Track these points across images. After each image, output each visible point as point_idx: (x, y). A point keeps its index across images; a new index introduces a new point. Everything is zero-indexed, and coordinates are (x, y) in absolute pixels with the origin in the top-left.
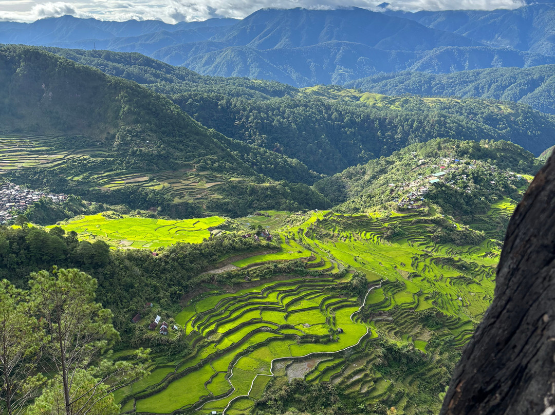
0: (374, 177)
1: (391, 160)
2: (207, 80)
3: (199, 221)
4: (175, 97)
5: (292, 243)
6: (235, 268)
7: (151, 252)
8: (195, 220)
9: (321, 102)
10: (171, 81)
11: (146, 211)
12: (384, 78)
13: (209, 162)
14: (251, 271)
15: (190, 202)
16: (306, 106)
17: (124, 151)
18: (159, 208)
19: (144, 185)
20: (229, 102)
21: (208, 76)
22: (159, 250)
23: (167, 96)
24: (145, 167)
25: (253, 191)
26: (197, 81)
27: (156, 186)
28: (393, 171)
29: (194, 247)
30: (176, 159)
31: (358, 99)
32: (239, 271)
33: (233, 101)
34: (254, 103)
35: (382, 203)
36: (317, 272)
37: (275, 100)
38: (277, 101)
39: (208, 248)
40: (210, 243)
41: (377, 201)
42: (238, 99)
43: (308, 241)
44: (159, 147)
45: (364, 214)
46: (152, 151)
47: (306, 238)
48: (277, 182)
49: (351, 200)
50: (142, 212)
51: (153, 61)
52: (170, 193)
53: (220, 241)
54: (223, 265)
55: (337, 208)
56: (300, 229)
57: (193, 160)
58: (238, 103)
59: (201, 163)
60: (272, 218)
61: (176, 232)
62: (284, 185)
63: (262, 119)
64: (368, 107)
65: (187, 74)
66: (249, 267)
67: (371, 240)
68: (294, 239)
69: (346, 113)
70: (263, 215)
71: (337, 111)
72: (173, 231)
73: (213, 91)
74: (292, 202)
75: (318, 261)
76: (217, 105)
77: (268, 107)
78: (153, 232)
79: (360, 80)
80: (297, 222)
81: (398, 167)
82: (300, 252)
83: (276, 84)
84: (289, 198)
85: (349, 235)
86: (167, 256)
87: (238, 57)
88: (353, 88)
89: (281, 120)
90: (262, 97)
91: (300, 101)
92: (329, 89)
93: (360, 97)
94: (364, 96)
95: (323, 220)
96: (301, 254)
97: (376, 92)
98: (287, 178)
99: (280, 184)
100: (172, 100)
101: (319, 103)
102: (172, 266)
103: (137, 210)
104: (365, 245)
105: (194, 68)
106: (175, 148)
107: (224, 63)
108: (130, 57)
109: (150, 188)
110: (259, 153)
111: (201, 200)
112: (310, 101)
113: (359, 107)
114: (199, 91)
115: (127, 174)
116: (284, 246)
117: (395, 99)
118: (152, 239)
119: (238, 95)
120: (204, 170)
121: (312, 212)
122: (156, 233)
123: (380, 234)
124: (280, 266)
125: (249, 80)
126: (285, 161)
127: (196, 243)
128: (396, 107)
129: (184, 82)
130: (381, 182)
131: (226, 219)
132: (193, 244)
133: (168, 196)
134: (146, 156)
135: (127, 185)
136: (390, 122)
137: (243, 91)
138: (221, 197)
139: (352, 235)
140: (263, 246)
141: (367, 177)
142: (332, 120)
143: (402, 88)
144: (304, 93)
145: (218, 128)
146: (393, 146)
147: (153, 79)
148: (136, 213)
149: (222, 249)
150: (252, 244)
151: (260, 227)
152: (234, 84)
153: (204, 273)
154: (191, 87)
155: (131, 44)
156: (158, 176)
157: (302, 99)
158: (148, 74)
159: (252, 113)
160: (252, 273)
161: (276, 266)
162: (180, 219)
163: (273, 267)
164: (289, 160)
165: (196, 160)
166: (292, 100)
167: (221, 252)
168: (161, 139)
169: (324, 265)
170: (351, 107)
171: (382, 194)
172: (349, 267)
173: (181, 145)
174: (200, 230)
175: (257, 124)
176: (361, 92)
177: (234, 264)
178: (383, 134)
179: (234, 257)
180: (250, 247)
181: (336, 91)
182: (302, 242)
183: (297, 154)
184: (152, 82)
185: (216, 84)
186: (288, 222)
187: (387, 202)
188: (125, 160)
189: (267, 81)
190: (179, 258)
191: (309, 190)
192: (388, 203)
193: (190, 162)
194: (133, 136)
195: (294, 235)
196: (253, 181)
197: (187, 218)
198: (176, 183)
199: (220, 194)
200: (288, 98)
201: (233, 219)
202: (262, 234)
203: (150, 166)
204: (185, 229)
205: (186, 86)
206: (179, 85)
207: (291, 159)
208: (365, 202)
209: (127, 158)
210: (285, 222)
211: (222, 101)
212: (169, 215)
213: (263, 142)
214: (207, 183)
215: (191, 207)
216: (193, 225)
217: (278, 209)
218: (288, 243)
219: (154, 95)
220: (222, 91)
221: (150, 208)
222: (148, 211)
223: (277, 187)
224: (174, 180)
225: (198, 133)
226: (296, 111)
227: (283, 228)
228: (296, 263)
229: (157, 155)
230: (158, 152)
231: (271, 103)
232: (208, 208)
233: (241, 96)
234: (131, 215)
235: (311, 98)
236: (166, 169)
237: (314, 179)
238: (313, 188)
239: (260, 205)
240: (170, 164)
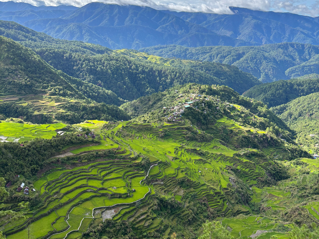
0: (155, 103)
1: (164, 94)
2: (57, 42)
3: (50, 126)
4: (38, 50)
5: (108, 140)
6: (72, 154)
7: (20, 144)
8: (47, 125)
9: (126, 58)
10: (35, 41)
11: (16, 119)
12: (161, 48)
13: (57, 90)
14: (82, 156)
15: (45, 114)
16: (117, 60)
17: (3, 81)
18: (25, 117)
19: (16, 103)
20: (70, 55)
21: (58, 39)
22: (25, 143)
23: (32, 49)
24: (17, 92)
25: (84, 108)
26: (51, 41)
27: (24, 104)
28: (166, 100)
29: (47, 141)
30: (37, 87)
31: (146, 58)
32: (74, 156)
33: (73, 55)
34: (86, 56)
35: (159, 118)
36: (121, 156)
37: (98, 56)
38: (100, 56)
39: (55, 142)
40: (57, 139)
41: (156, 116)
42: (76, 54)
43: (117, 138)
44: (26, 80)
45: (149, 124)
46: (22, 82)
47: (116, 137)
48: (99, 104)
49: (142, 116)
50: (14, 119)
51: (24, 28)
52: (32, 108)
53: (63, 138)
54: (65, 152)
55: (134, 120)
56: (112, 132)
58: (76, 56)
59: (52, 91)
60: (95, 125)
61: (35, 132)
62: (103, 106)
63: (91, 66)
64: (152, 63)
65: (46, 37)
66: (81, 153)
67: (153, 138)
68: (108, 137)
69: (140, 66)
70: (90, 123)
71: (135, 64)
72: (33, 131)
73: (61, 48)
74: (108, 115)
75: (123, 150)
76: (63, 56)
77: (94, 59)
78: (21, 131)
79: (148, 48)
80: (110, 127)
81: (168, 98)
82: (112, 145)
83: (100, 46)
84: (106, 113)
85: (140, 135)
86: (30, 147)
87: (77, 29)
88: (144, 52)
89: (102, 68)
90: (91, 53)
91: (113, 57)
92: (130, 52)
93: (148, 57)
94: (151, 56)
95: (126, 126)
96: (112, 146)
97: (156, 55)
98: (105, 102)
99: (101, 105)
100: (35, 52)
101: (125, 59)
102: (33, 153)
103: (11, 118)
104: (149, 141)
105: (49, 34)
106: (36, 81)
107: (68, 32)
108: (9, 24)
109: (19, 104)
110: (88, 86)
111: (52, 113)
112: (119, 58)
113: (147, 63)
114: (53, 48)
115: (5, 96)
116: (102, 141)
117: (167, 60)
118: (20, 136)
119: (76, 51)
120: (54, 95)
121: (120, 122)
122: (23, 133)
123: (158, 135)
124: (99, 153)
125: (83, 43)
126: (104, 92)
127: (48, 139)
128: (167, 64)
129: (43, 42)
130: (159, 106)
131: (67, 125)
132: (46, 139)
133: (30, 110)
134: (17, 85)
135: (5, 102)
136: (164, 73)
137: (79, 49)
138: (64, 111)
139: (142, 135)
140: (90, 141)
141: (151, 103)
142: (132, 69)
143: (171, 54)
144: (116, 53)
145: (63, 70)
146: (165, 86)
147: (23, 38)
148: (10, 120)
149: (64, 143)
150: (83, 140)
151: (88, 130)
152: (74, 45)
153: (52, 157)
154: (47, 45)
155: (10, 16)
156: (25, 97)
157: (115, 56)
158: (21, 35)
159: (85, 62)
160: (82, 157)
161: (97, 153)
162: (38, 124)
163: (96, 154)
164: (107, 91)
165: (49, 88)
166: (109, 56)
167: (64, 145)
168: (28, 75)
169: (126, 152)
170: (143, 63)
171: (159, 112)
172: (140, 153)
173: (40, 79)
174: (50, 131)
175: (87, 69)
176: (149, 55)
177: (72, 152)
178: (160, 79)
179: (71, 148)
180: (82, 142)
181: (134, 53)
182: (113, 139)
183: (111, 88)
184: (23, 40)
185: (63, 44)
186: (105, 127)
187: (162, 117)
188: (4, 87)
189: (94, 44)
190: (37, 148)
191: (118, 109)
192: (163, 118)
193: (46, 90)
194: (10, 72)
195: (108, 135)
196: (85, 103)
197: (43, 123)
198: (36, 102)
199: (64, 109)
200: (107, 55)
201: (71, 125)
202: (90, 134)
203: (20, 91)
204: (41, 130)
205: (44, 44)
206: (40, 43)
207: (108, 91)
208: (150, 117)
209: (5, 85)
210: (103, 127)
211: (66, 54)
212: (31, 122)
213: (91, 79)
214: (56, 103)
215: (45, 117)
216: (46, 128)
217: (99, 120)
218: (105, 139)
219: (24, 48)
220: (67, 48)
221: (19, 117)
222: (18, 119)
223: (99, 107)
224: (35, 100)
225: (51, 72)
226: (111, 63)
227: (102, 131)
228: (109, 151)
229: (25, 85)
230: (25, 83)
231: (96, 57)
232: (56, 118)
233: (78, 52)
234: (7, 121)
235: (120, 56)
236: (30, 93)
237: (121, 103)
238: (120, 108)
239: (88, 117)
240: (33, 90)
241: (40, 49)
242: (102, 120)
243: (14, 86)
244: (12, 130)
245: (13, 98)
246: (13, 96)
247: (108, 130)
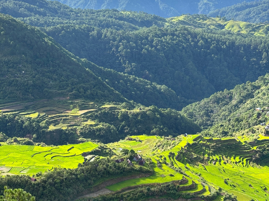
0: (241, 102)
1: (257, 85)
2: (78, 13)
3: (73, 147)
4: (48, 29)
5: (164, 167)
6: (110, 192)
7: (29, 178)
8: (69, 146)
9: (187, 30)
10: (44, 15)
11: (22, 139)
12: (247, 7)
13: (82, 90)
14: (124, 194)
15: (64, 128)
16: (173, 35)
18: (34, 136)
19: (20, 114)
20: (100, 34)
21: (79, 9)
22: (37, 176)
23: (41, 29)
24: (21, 97)
25: (125, 116)
26: (69, 13)
27: (32, 114)
28: (260, 95)
29: (71, 172)
30: (51, 88)
31: (222, 27)
32: (113, 195)
33: (104, 31)
34: (123, 33)
35: (250, 127)
37: (143, 30)
38: (146, 31)
39: (83, 172)
40: (85, 168)
41: (245, 125)
42: (108, 30)
44: (34, 77)
45: (233, 138)
46: (28, 81)
47: (177, 162)
48: (147, 108)
49: (220, 124)
50: (19, 139)
52: (45, 121)
53: (95, 165)
54: (98, 189)
55: (205, 132)
56: (171, 153)
57: (66, 89)
58: (109, 34)
59: (74, 91)
60: (143, 143)
61: (52, 158)
62: (154, 111)
63: (132, 48)
64: (232, 34)
66: (123, 190)
67: (241, 163)
68: (166, 163)
69: (212, 41)
70: (134, 140)
71: (203, 38)
72: (49, 157)
74: (162, 127)
75: (190, 183)
76: (88, 36)
77: (137, 36)
78: (29, 158)
79: (224, 9)
80: (167, 146)
81: (264, 91)
82: (171, 175)
83: (144, 15)
84: (159, 123)
85: (219, 159)
86: (44, 182)
88: (218, 17)
89: (150, 49)
90: (130, 27)
91: (167, 30)
92: (195, 18)
93: (225, 25)
94: (230, 23)
95: (193, 144)
96: (172, 177)
97: (240, 20)
98: (156, 104)
99: (150, 110)
100: (46, 32)
101: (186, 32)
102: (50, 191)
103: (14, 138)
106: (49, 78)
109: (25, 116)
110: (129, 81)
111: (75, 127)
113: (224, 35)
114: (71, 24)
115: (4, 103)
116: (157, 169)
117: (259, 27)
118: (29, 165)
120: (77, 98)
121: (182, 136)
122: (33, 160)
123: (249, 157)
124: (152, 189)
125: (118, 12)
126: (155, 88)
127: (71, 168)
128: (260, 34)
130: (248, 106)
131: (99, 144)
132: (70, 169)
133: (43, 124)
134: (21, 86)
135: (4, 114)
136: (255, 48)
137: (112, 22)
138: (93, 123)
139: (222, 158)
140: (136, 170)
141: (234, 102)
142: (198, 47)
143: (265, 15)
144: (171, 22)
145: (90, 59)
146: (258, 72)
148: (13, 141)
149: (97, 173)
150: (125, 168)
151: (132, 151)
152: (104, 16)
153: (79, 197)
156: (33, 104)
157: (169, 29)
158: (23, 9)
159: (122, 42)
160: (126, 196)
161: (149, 190)
162: (55, 145)
163: (146, 191)
164: (158, 86)
165: (68, 89)
166: (159, 30)
167: (96, 177)
168: (36, 70)
169: (195, 188)
170: (217, 35)
171: (249, 117)
172: (220, 189)
173: (55, 75)
174: (74, 155)
175: (126, 52)
176: (226, 21)
177: (109, 188)
178: (248, 60)
179: (108, 181)
180: (124, 171)
181: (201, 20)
182: (173, 165)
183: (165, 81)
184: (27, 16)
186: (159, 146)
187: (254, 125)
188: (2, 91)
189: (135, 12)
190: (56, 183)
191: (178, 115)
192: (256, 126)
194: (10, 67)
195: (165, 159)
196: (124, 108)
197: (62, 144)
198: (50, 110)
199: (93, 120)
200: (156, 28)
201: (105, 145)
202: (135, 159)
203: (25, 95)
204: (60, 155)
205: (58, 19)
206: (52, 18)
207: (160, 86)
208: (233, 126)
209: (4, 88)
210: (156, 146)
211: (93, 32)
212: (44, 142)
213: (132, 69)
214: (80, 110)
215: (65, 133)
216: (68, 151)
217: (149, 134)
218: (160, 167)
219: (29, 28)
220: (92, 23)
221: (26, 135)
222: (24, 139)
223: (147, 113)
224: (48, 108)
225: (71, 63)
226: (164, 40)
227: (154, 152)
228: (168, 186)
229: (33, 85)
230: (33, 82)
231: (139, 33)
232: (81, 134)
233: (110, 27)
234: (8, 142)
235: (178, 27)
236: (40, 98)
237: (182, 105)
238: (182, 113)
239: (130, 130)
240: (45, 93)
241: (52, 27)
242: (154, 134)
243: (16, 88)
244: (17, 156)
245: (16, 106)
246: (15, 103)
247: (164, 150)
